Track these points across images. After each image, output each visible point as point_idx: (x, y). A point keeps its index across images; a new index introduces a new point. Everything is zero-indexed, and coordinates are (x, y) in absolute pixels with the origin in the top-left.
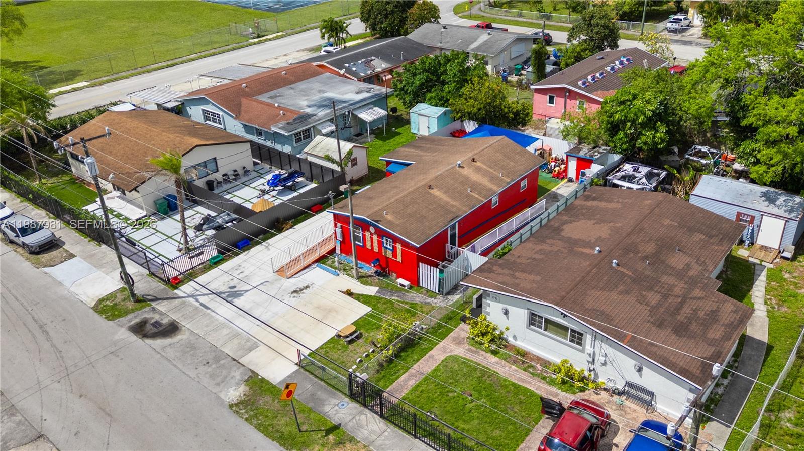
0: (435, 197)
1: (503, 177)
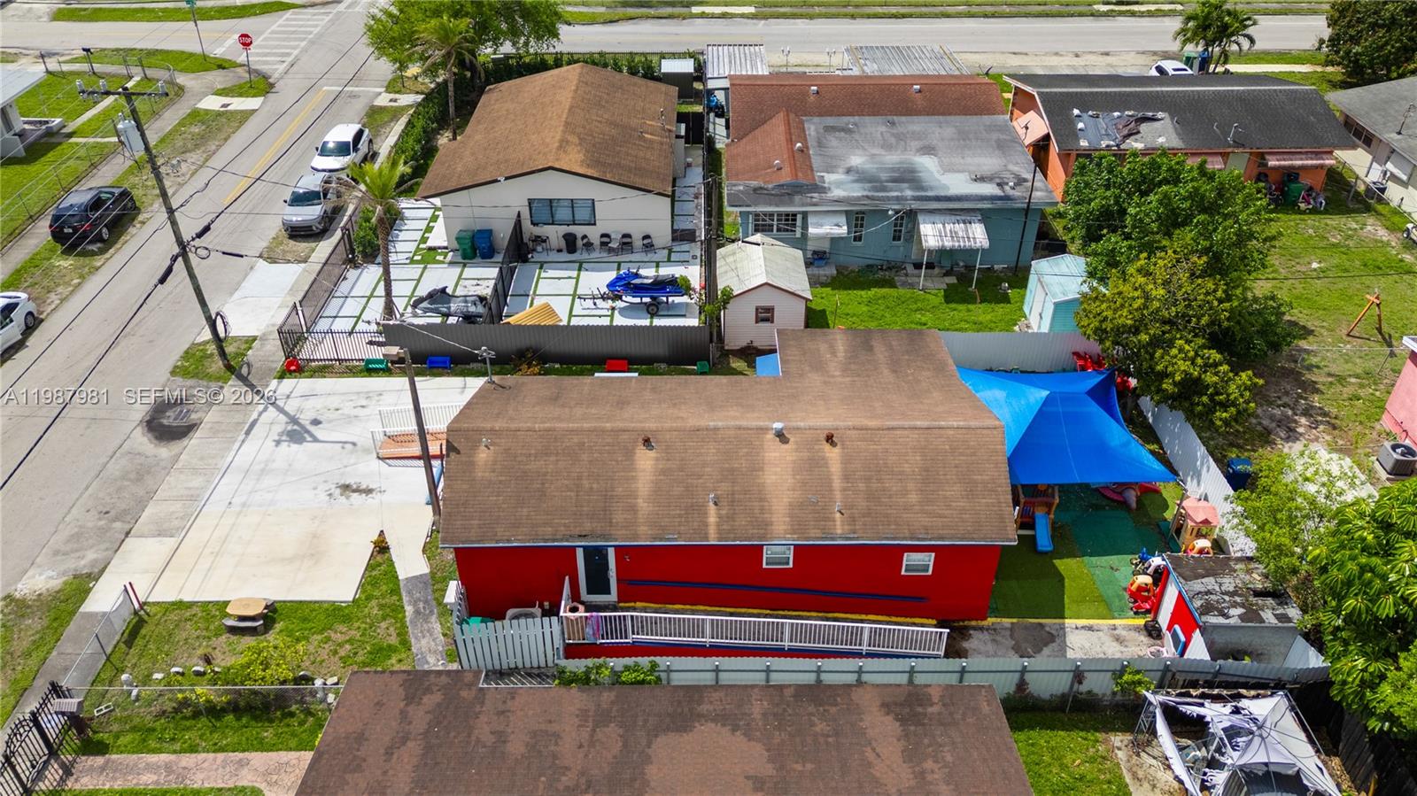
0: (631, 467)
1: (838, 515)
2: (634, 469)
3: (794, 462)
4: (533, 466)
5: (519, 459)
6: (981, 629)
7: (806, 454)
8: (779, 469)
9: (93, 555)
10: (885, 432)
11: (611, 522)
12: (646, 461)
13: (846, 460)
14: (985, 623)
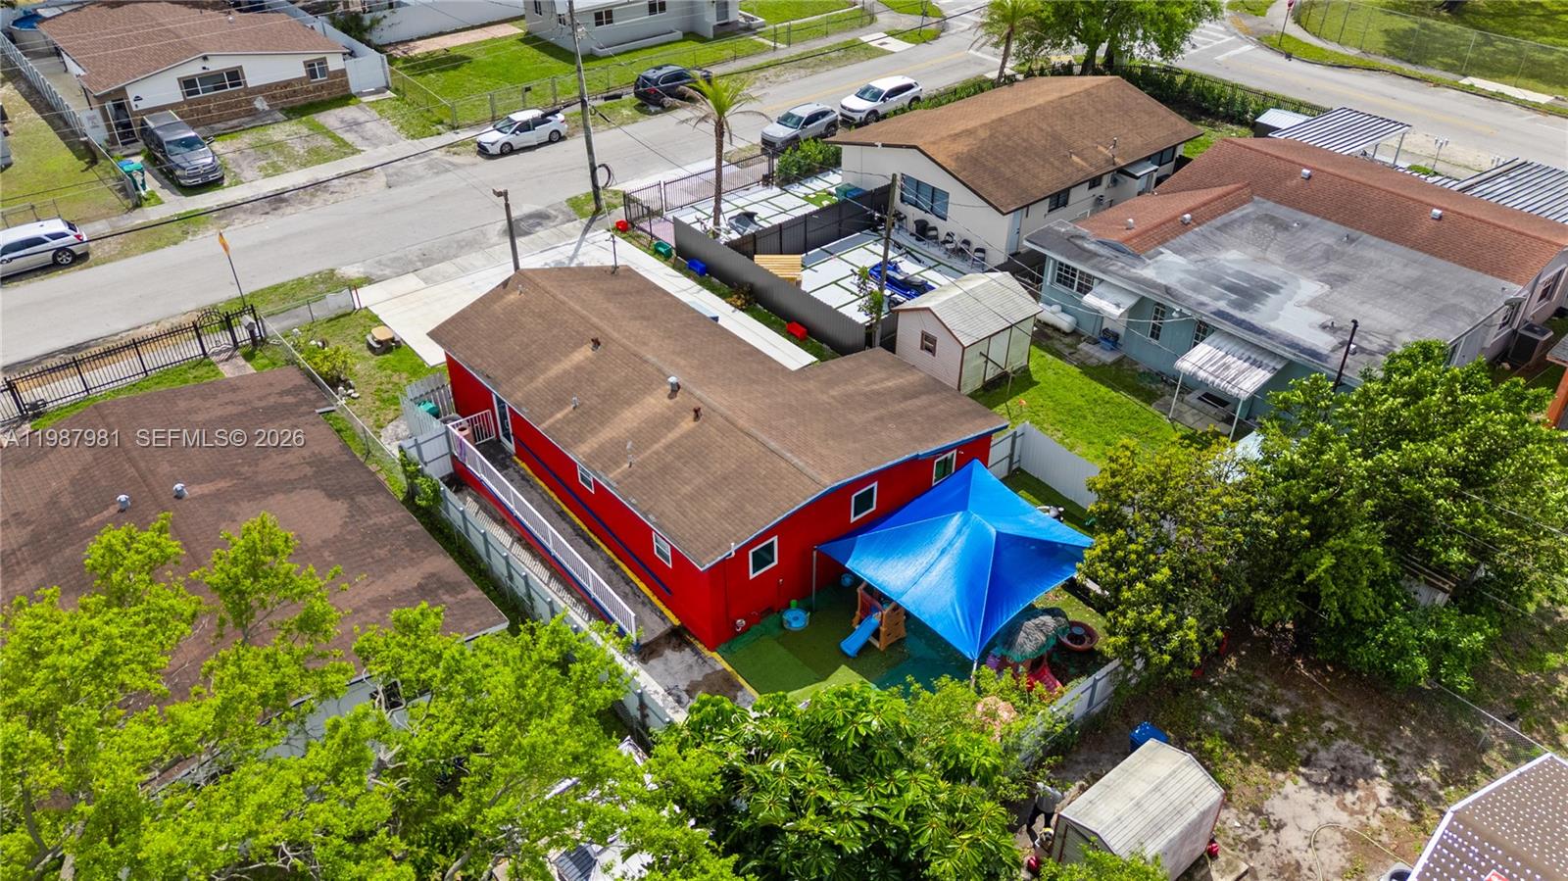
0: (567, 354)
1: (627, 465)
2: (564, 357)
6: (697, 653)
7: (669, 414)
8: (639, 412)
9: (387, 272)
13: (688, 435)
14: (707, 653)
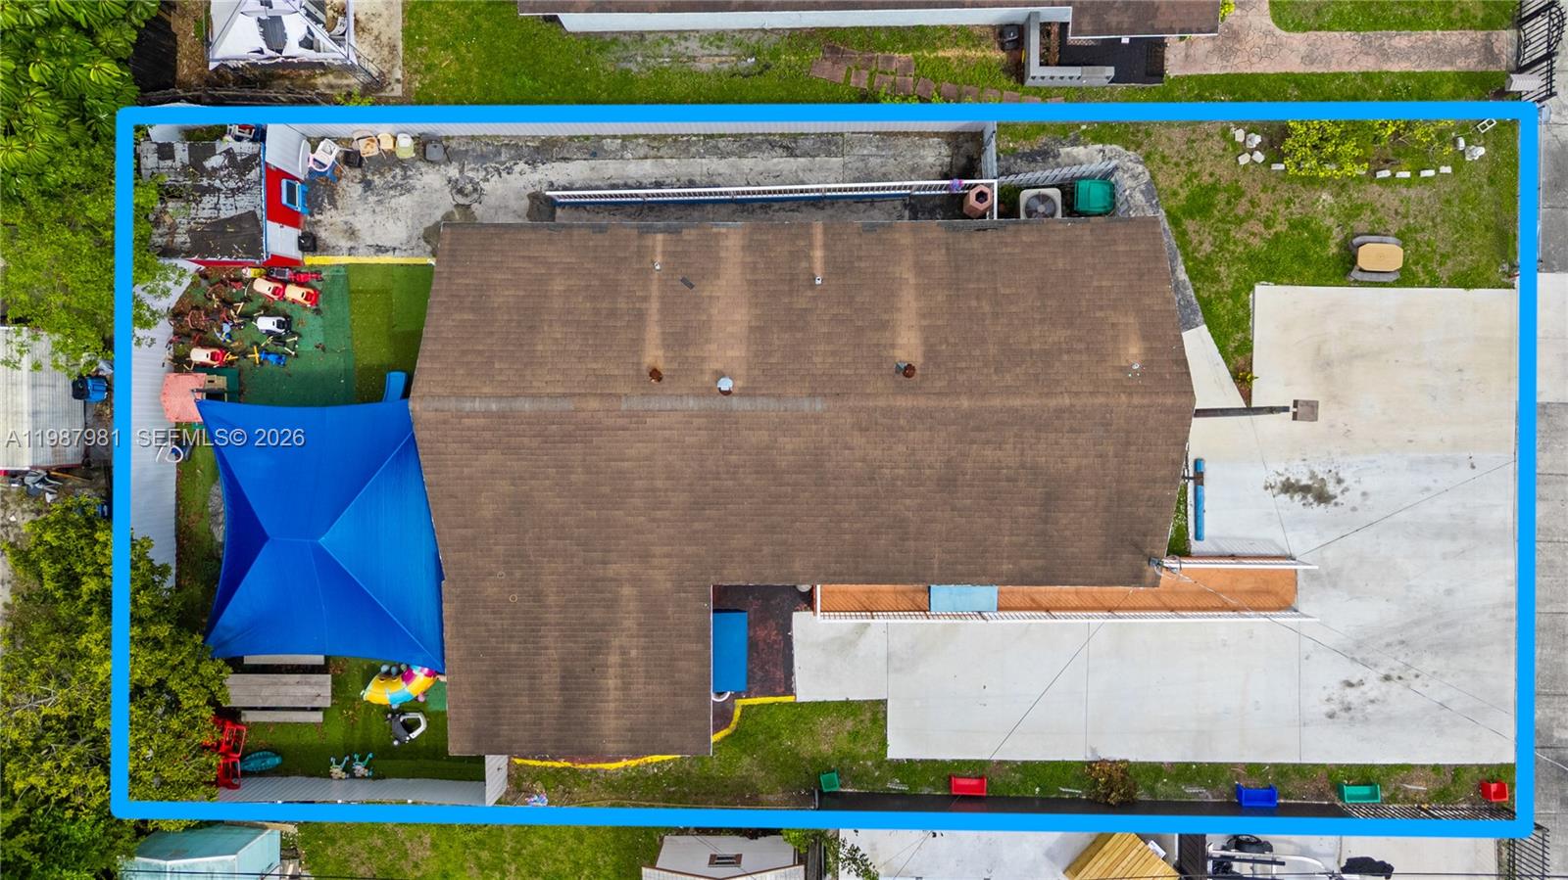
0: (927, 332)
2: (923, 329)
3: (708, 341)
4: (1060, 335)
5: (1082, 346)
7: (691, 353)
8: (729, 329)
10: (577, 391)
11: (948, 249)
12: (908, 345)
13: (636, 345)
